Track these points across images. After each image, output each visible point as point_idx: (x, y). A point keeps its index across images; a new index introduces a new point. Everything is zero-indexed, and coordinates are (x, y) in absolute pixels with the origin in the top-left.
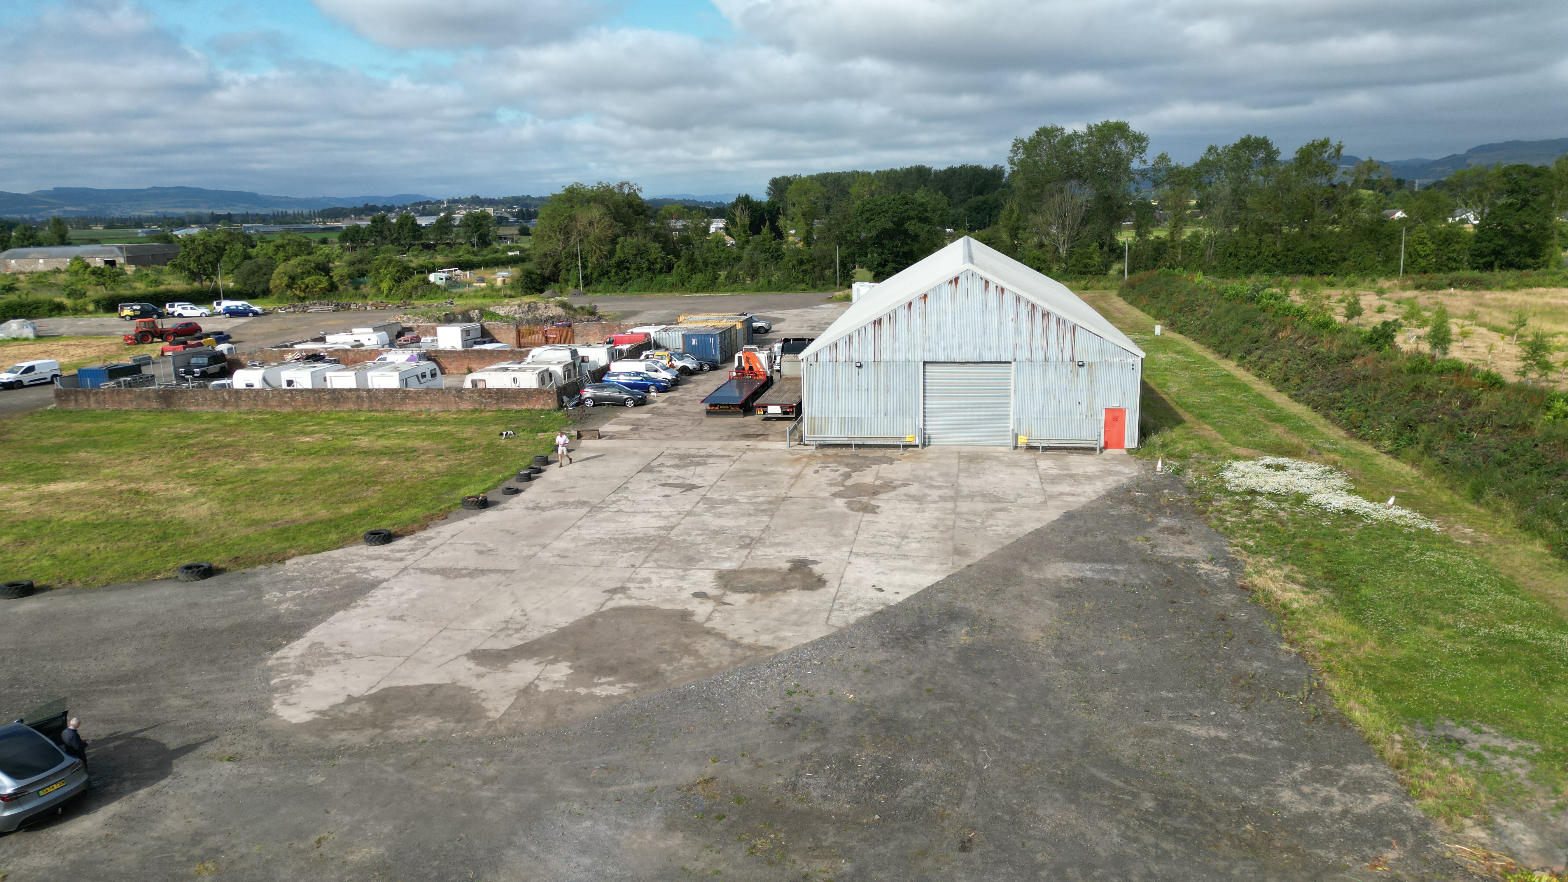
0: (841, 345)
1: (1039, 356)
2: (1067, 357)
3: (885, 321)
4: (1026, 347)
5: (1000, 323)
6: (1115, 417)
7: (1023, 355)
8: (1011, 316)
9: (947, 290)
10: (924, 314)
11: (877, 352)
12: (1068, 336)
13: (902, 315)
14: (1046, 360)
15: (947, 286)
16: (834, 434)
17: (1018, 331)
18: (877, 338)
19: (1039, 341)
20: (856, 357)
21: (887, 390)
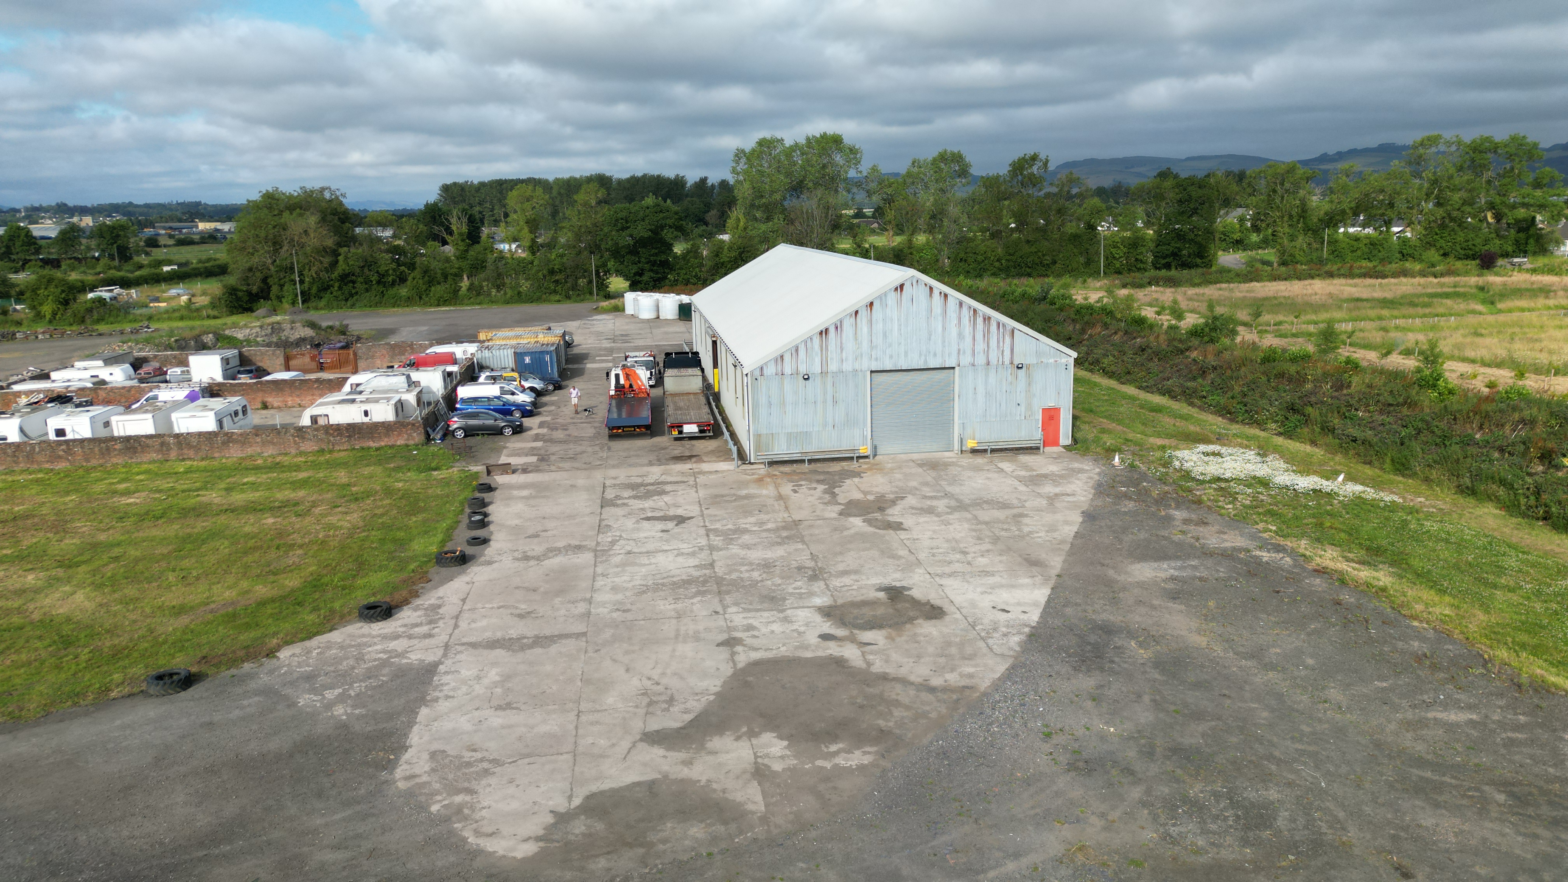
0: (787, 358)
1: (981, 360)
2: (1007, 361)
3: (832, 330)
4: (969, 352)
5: (944, 328)
6: (1051, 416)
7: (966, 360)
8: (955, 321)
9: (893, 297)
10: (870, 321)
11: (824, 362)
12: (1008, 340)
13: (848, 324)
14: (988, 364)
15: (893, 294)
16: (781, 449)
17: (961, 336)
18: (824, 349)
19: (981, 346)
20: (803, 369)
21: (835, 402)
